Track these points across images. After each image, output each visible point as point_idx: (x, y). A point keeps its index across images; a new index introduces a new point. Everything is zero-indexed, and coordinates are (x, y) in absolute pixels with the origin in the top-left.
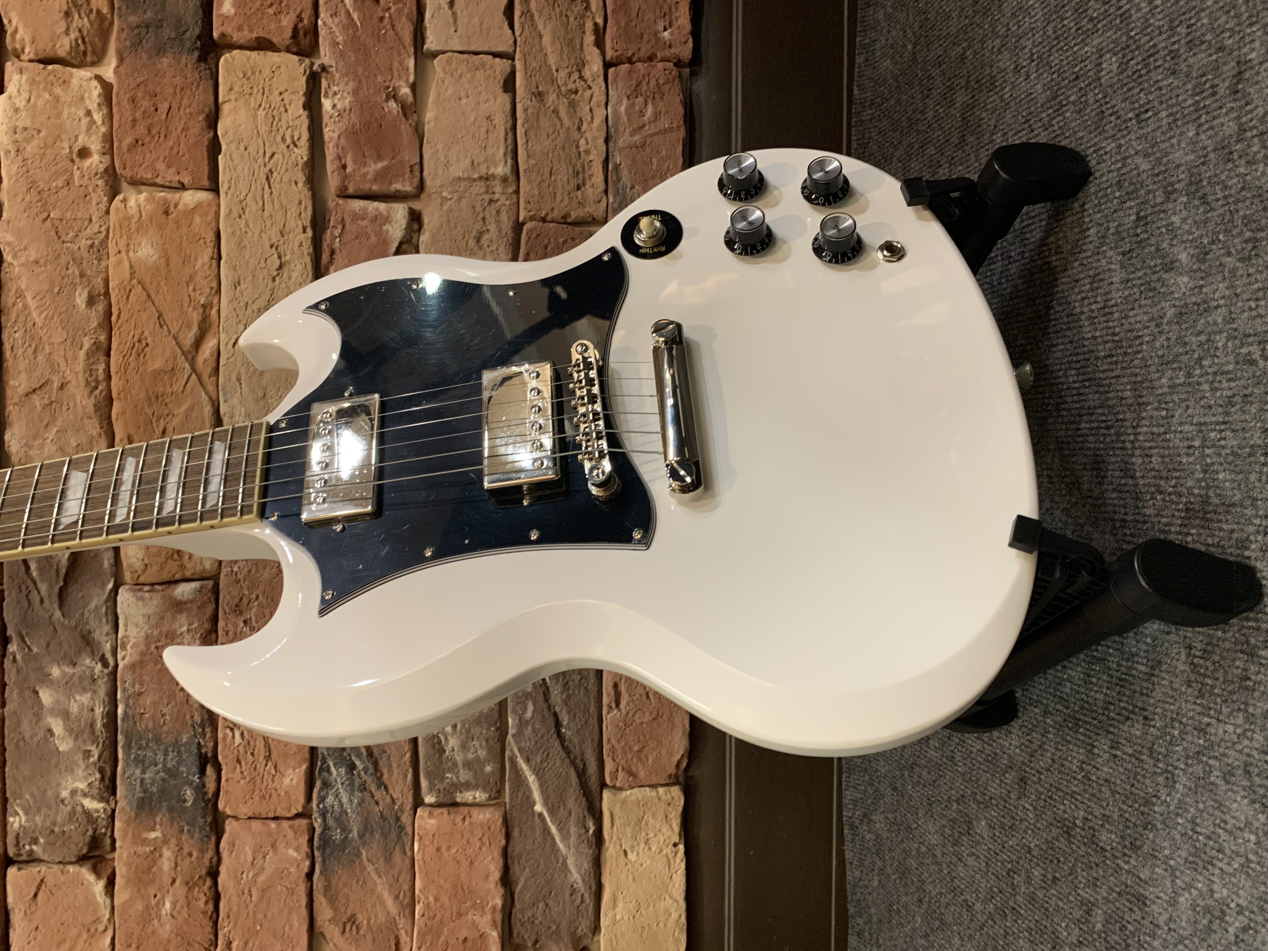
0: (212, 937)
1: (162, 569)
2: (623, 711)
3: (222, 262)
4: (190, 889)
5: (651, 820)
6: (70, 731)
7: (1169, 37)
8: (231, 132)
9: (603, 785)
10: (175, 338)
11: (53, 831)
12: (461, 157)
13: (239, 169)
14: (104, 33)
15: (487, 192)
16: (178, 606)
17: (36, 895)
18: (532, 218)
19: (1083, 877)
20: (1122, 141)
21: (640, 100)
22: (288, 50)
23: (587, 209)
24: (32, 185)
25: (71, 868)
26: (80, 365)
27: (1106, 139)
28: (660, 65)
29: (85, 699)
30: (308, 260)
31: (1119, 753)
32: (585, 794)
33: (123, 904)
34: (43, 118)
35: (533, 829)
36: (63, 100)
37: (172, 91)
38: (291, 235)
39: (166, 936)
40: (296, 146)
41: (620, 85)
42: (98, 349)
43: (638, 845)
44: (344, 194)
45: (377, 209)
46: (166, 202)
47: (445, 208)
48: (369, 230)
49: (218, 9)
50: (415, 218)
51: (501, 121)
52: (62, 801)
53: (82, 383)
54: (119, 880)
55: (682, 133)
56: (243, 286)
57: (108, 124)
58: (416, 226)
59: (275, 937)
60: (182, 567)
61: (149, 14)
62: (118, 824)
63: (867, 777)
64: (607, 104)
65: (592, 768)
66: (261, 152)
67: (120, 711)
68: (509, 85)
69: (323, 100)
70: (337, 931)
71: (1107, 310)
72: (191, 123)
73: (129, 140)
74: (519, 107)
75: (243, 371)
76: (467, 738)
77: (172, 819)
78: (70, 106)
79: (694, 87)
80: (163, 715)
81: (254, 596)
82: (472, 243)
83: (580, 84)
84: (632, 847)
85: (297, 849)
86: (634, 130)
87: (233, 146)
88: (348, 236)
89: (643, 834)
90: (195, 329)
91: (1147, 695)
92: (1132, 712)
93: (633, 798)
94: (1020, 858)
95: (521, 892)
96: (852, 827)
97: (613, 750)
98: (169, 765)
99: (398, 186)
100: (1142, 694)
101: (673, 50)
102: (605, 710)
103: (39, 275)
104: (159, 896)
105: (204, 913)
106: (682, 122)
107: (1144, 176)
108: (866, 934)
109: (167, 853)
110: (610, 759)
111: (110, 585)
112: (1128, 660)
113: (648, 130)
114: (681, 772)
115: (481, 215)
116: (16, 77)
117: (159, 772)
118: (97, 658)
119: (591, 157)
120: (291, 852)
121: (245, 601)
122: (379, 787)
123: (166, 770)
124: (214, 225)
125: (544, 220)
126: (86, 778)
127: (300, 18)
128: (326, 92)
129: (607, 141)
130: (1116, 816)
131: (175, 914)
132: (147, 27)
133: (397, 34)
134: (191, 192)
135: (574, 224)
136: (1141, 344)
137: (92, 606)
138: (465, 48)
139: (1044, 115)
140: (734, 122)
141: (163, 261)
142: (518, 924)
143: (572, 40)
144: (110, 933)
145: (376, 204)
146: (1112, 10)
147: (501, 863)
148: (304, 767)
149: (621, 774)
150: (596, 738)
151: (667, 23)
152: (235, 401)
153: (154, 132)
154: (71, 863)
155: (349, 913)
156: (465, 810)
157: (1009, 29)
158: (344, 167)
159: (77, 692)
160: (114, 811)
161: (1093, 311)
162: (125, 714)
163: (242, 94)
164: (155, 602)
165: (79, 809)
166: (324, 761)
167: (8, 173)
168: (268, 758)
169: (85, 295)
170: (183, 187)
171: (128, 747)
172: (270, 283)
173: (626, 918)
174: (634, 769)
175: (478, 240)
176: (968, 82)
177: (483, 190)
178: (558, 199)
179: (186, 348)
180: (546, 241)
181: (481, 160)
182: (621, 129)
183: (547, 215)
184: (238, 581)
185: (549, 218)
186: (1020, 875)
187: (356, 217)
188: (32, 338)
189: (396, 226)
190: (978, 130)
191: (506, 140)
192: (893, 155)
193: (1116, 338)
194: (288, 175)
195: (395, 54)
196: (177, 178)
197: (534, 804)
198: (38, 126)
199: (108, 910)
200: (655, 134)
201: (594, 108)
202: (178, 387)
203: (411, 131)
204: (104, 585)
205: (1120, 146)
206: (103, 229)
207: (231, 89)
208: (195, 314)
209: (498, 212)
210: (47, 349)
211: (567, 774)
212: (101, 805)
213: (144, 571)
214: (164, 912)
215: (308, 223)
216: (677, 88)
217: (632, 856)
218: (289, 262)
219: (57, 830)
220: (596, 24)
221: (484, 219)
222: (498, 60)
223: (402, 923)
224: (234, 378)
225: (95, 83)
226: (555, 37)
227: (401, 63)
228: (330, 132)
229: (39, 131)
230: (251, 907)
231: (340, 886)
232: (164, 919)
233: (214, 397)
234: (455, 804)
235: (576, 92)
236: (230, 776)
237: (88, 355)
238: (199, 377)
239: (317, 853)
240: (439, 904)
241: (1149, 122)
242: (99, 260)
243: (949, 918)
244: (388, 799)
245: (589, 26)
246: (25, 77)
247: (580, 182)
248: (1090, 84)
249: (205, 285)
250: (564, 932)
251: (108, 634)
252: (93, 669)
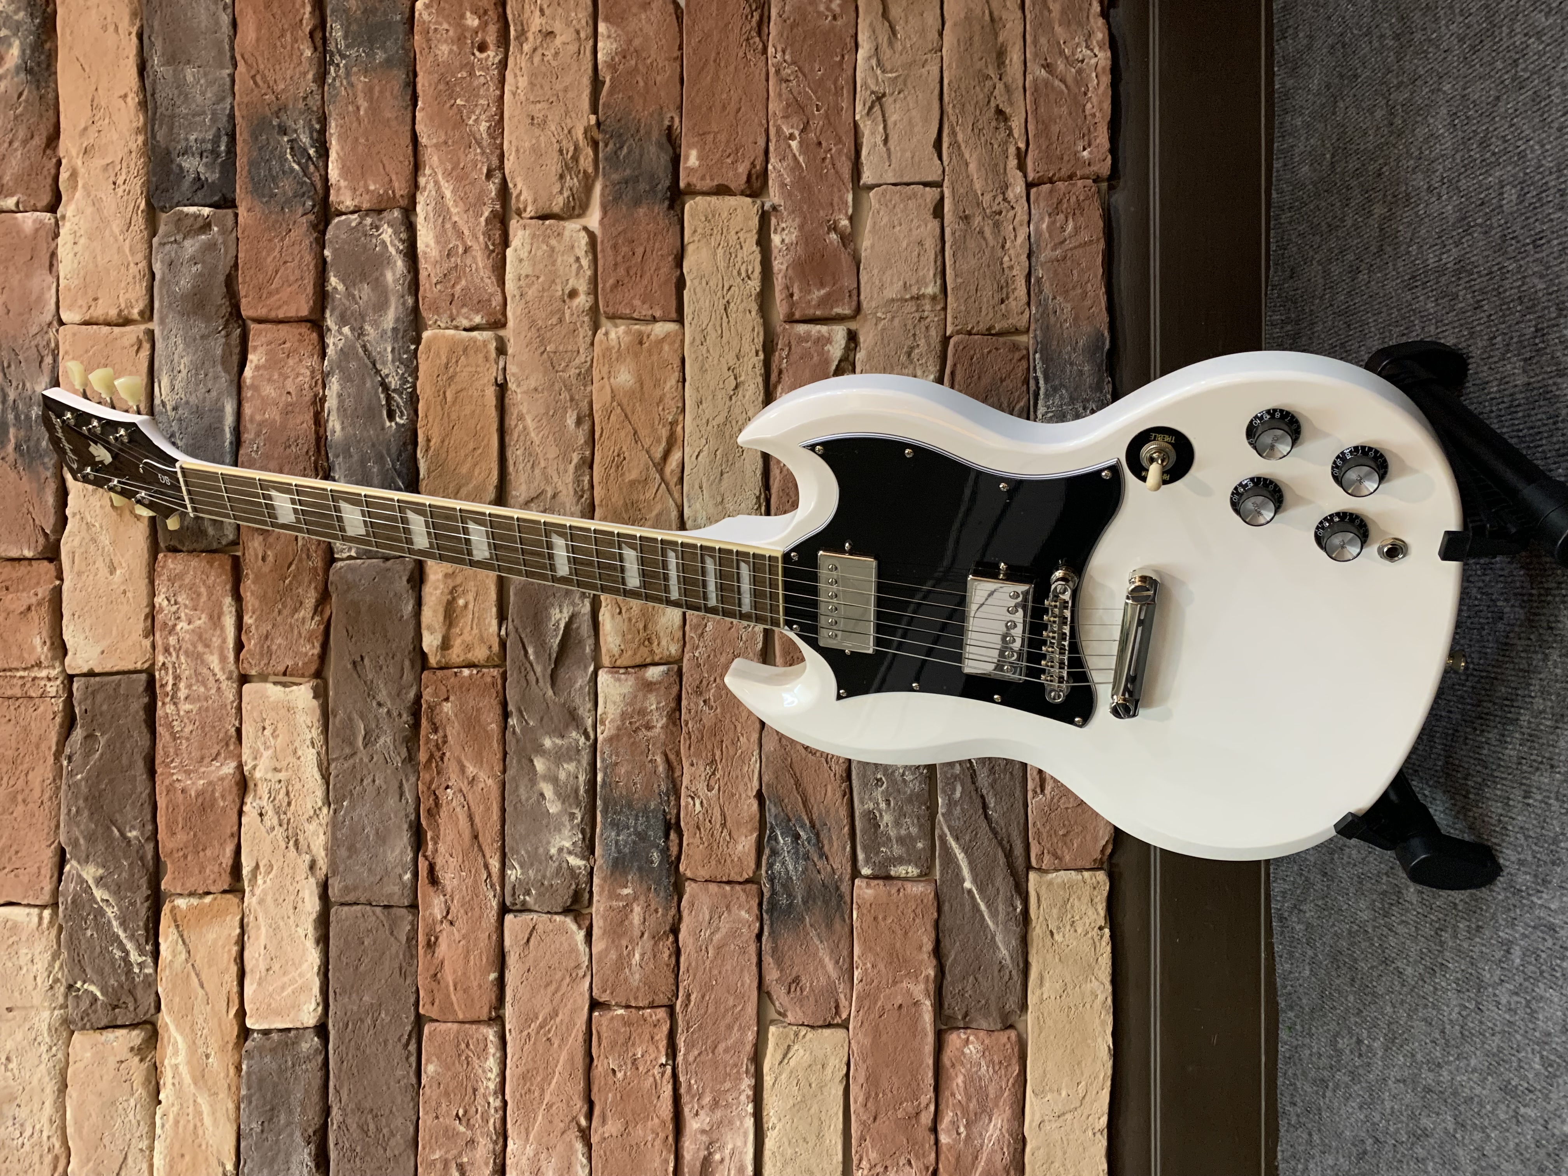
0: (674, 988)
1: (635, 654)
2: (1048, 796)
3: (687, 384)
4: (655, 943)
5: (1076, 903)
6: (558, 795)
7: (1558, 178)
8: (694, 270)
9: (1029, 867)
10: (648, 452)
11: (543, 884)
12: (895, 279)
13: (701, 302)
14: (588, 189)
15: (917, 311)
16: (649, 686)
17: (528, 940)
18: (959, 332)
19: (1503, 919)
20: (1522, 262)
21: (1061, 217)
22: (743, 193)
23: (1010, 321)
24: (533, 323)
25: (558, 918)
26: (570, 477)
27: (1509, 259)
28: (1080, 183)
29: (571, 767)
30: (760, 380)
31: (1531, 801)
32: (1012, 874)
33: (600, 953)
34: (541, 266)
35: (962, 905)
36: (557, 250)
37: (646, 236)
38: (746, 359)
39: (636, 984)
40: (749, 278)
41: (1042, 205)
42: (584, 463)
43: (1065, 927)
44: (791, 320)
45: (819, 332)
46: (640, 334)
47: (880, 327)
48: (812, 350)
49: (685, 163)
50: (852, 338)
51: (931, 245)
52: (551, 858)
53: (572, 492)
54: (596, 932)
55: (1102, 245)
56: (704, 405)
57: (592, 268)
58: (853, 345)
59: (728, 992)
60: (652, 652)
61: (628, 172)
62: (596, 880)
63: (1296, 868)
64: (1029, 223)
65: (1018, 850)
66: (720, 286)
67: (599, 778)
68: (938, 211)
69: (772, 235)
70: (783, 991)
71: (1512, 409)
72: (662, 264)
73: (611, 281)
74: (948, 231)
75: (704, 480)
76: (900, 816)
77: (641, 877)
78: (563, 255)
79: (1113, 200)
80: (635, 784)
81: (712, 679)
82: (903, 358)
83: (1004, 205)
84: (1059, 928)
85: (748, 912)
86: (1055, 245)
87: (696, 282)
88: (794, 357)
89: (1069, 916)
90: (664, 444)
91: (1553, 746)
92: (1542, 763)
93: (1059, 880)
94: (1446, 915)
95: (952, 965)
96: (1281, 919)
97: (1038, 833)
98: (639, 829)
99: (838, 310)
100: (1549, 746)
101: (1093, 168)
102: (1030, 794)
103: (537, 400)
104: (630, 947)
105: (668, 965)
106: (1101, 235)
107: (1541, 294)
108: (1298, 1027)
109: (637, 909)
110: (1036, 842)
111: (592, 668)
112: (1536, 717)
113: (1068, 245)
114: (1106, 857)
115: (912, 332)
116: (520, 233)
117: (630, 835)
118: (581, 732)
119: (1014, 273)
120: (743, 913)
121: (705, 683)
122: (821, 857)
123: (638, 834)
124: (680, 351)
125: (969, 333)
126: (571, 837)
127: (753, 165)
128: (776, 229)
129: (1029, 257)
130: (1530, 858)
131: (643, 964)
132: (626, 183)
133: (837, 172)
134: (661, 324)
135: (1000, 334)
136: (1541, 439)
137: (577, 686)
138: (898, 181)
139: (1454, 233)
140: (1152, 231)
141: (638, 385)
142: (949, 996)
143: (996, 165)
144: (588, 978)
145: (818, 327)
146: (1510, 149)
147: (933, 935)
148: (755, 835)
149: (1047, 858)
150: (1022, 821)
151: (1086, 143)
152: (698, 505)
153: (631, 273)
154: (556, 913)
155: (794, 975)
156: (900, 883)
157: (1421, 153)
158: (792, 295)
159: (565, 761)
160: (592, 869)
161: (1500, 410)
162: (604, 780)
163: (704, 235)
164: (630, 683)
165: (565, 865)
166: (772, 830)
167: (514, 314)
168: (724, 825)
169: (575, 417)
170: (654, 320)
171: (605, 812)
172: (728, 402)
173: (1053, 998)
174: (1059, 852)
175: (909, 354)
176: (1385, 196)
177: (914, 309)
178: (984, 313)
179: (657, 461)
180: (972, 352)
181: (913, 282)
182: (1043, 244)
183: (973, 328)
184: (699, 666)
185: (974, 331)
186: (1446, 931)
187: (801, 339)
188: (530, 455)
189: (837, 346)
190: (1396, 241)
191: (936, 262)
192: (1313, 258)
193: (1521, 434)
194: (744, 304)
195: (836, 190)
196: (650, 312)
197: (964, 881)
198: (537, 273)
199: (587, 957)
200: (1075, 248)
201: (1017, 227)
202: (650, 494)
203: (850, 259)
204: (586, 668)
205: (1521, 266)
206: (589, 359)
207: (695, 231)
208: (664, 431)
209: (927, 328)
210: (543, 464)
211: (995, 855)
212: (584, 862)
213: (620, 656)
214: (634, 962)
215: (760, 347)
216: (1097, 204)
217: (1057, 937)
218: (743, 383)
219: (546, 883)
220: (1018, 149)
221: (914, 335)
222: (928, 189)
223: (841, 988)
224: (697, 486)
225: (583, 234)
226: (981, 165)
227: (841, 198)
228: (779, 265)
229: (538, 278)
230: (708, 963)
231: (786, 948)
232: (634, 968)
233: (679, 501)
234: (888, 878)
235: (1000, 213)
236: (691, 841)
237: (577, 468)
238: (667, 485)
239: (765, 916)
240: (875, 971)
241: (1544, 247)
242: (585, 386)
243: (1380, 990)
244: (829, 868)
245: (1012, 150)
246: (528, 232)
247: (1004, 296)
248: (1493, 210)
249: (672, 405)
250: (993, 1007)
251: (589, 711)
252: (577, 741)
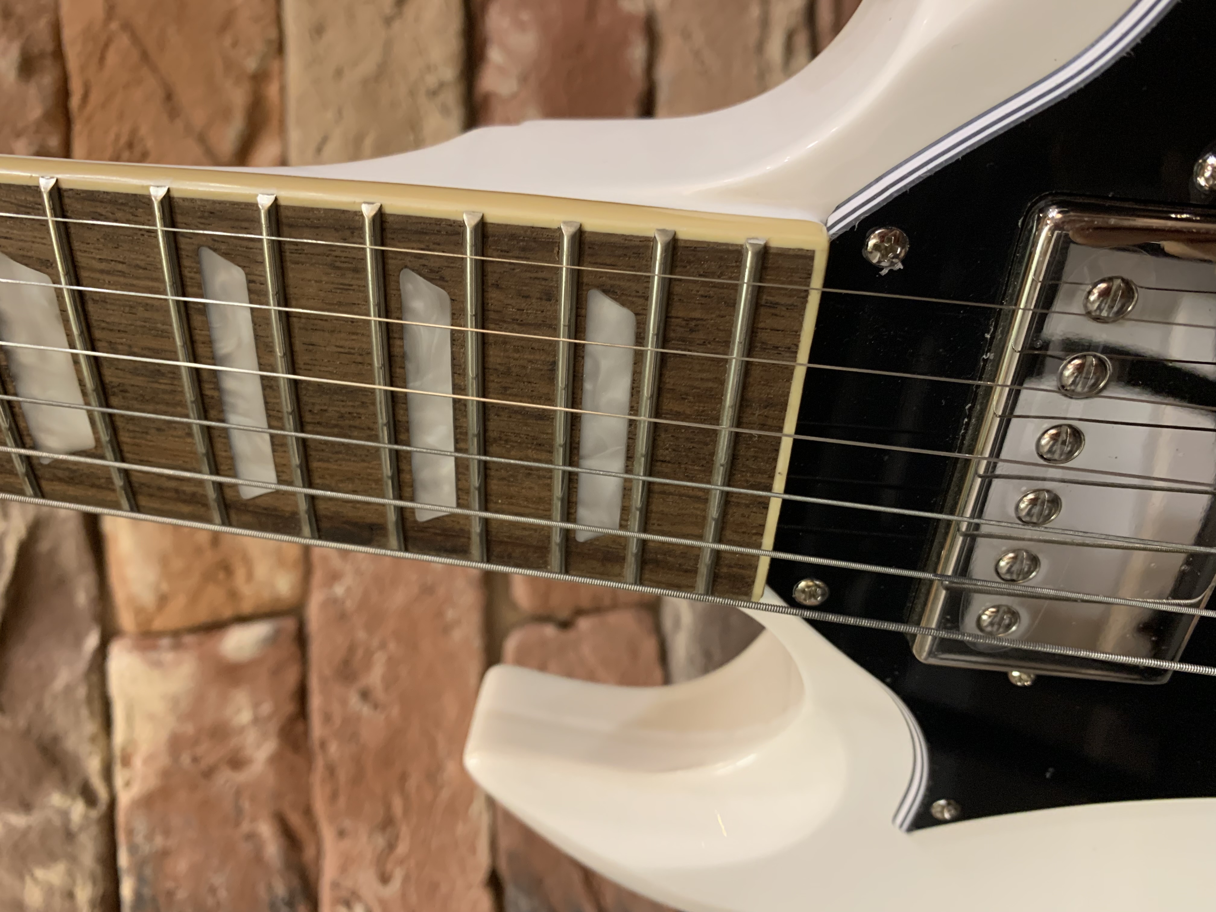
1: (195, 601)
10: (201, 140)
16: (231, 673)
29: (54, 874)
60: (233, 595)
67: (127, 890)
80: (213, 890)
90: (239, 122)
111: (92, 641)
118: (74, 788)
121: (360, 653)
137: (59, 686)
159: (38, 864)
162: (139, 897)
164: (186, 670)
169: (15, 54)
172: (381, 32)
184: (345, 617)
204: (79, 640)
208: (237, 92)
213: (160, 607)
249: (253, 36)
251: (93, 739)
252: (65, 815)
